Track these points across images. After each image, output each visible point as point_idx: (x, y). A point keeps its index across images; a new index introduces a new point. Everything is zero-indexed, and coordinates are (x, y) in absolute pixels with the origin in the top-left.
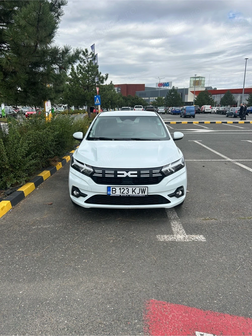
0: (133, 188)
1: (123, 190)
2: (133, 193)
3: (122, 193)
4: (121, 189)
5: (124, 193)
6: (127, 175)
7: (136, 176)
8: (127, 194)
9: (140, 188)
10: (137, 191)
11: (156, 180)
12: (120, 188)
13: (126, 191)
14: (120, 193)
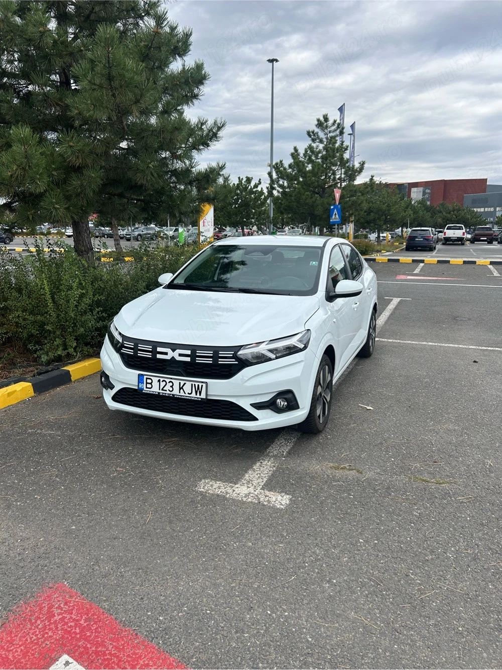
0: (180, 381)
1: (164, 383)
2: (180, 393)
3: (162, 390)
4: (161, 381)
5: (166, 391)
6: (173, 357)
7: (188, 359)
8: (171, 393)
9: (193, 383)
10: (188, 388)
11: (227, 372)
12: (158, 379)
13: (168, 387)
14: (160, 389)
